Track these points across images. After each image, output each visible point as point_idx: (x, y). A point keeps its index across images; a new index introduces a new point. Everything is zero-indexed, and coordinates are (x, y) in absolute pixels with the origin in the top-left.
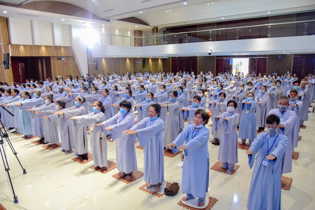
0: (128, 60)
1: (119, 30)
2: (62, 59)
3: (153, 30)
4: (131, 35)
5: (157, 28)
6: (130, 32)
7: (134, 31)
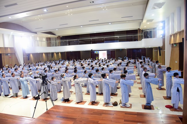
0: (44, 54)
1: (39, 37)
2: (9, 55)
3: (58, 37)
4: (45, 40)
5: (60, 36)
6: (45, 39)
7: (47, 38)
